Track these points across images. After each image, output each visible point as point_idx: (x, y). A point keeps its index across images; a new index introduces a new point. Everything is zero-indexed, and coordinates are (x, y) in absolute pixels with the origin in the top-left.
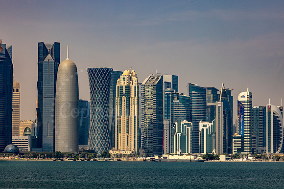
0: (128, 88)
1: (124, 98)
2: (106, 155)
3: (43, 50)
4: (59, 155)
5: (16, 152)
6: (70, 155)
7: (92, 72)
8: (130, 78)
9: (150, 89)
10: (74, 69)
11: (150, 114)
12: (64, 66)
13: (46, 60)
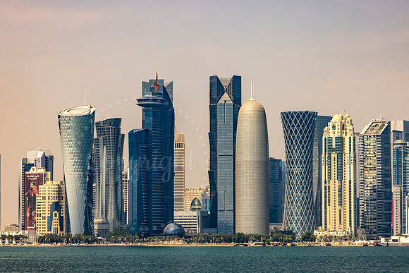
0: (340, 140)
1: (334, 155)
2: (309, 237)
3: (216, 87)
4: (242, 239)
5: (180, 234)
6: (257, 238)
7: (287, 118)
8: (343, 127)
9: (372, 141)
10: (262, 115)
11: (372, 178)
12: (248, 109)
13: (221, 101)
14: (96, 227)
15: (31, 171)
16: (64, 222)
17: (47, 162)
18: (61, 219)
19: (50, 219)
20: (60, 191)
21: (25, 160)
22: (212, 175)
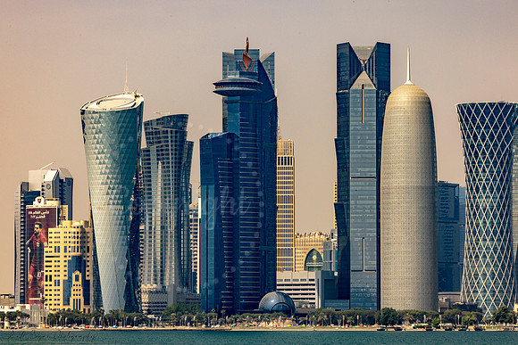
2: (505, 316)
3: (348, 61)
4: (392, 318)
5: (287, 310)
6: (417, 317)
7: (468, 113)
10: (426, 109)
12: (401, 98)
13: (356, 86)
14: (145, 298)
15: (36, 204)
16: (91, 290)
17: (63, 188)
18: (86, 284)
19: (68, 284)
20: (85, 238)
21: (25, 185)
22: (342, 210)
